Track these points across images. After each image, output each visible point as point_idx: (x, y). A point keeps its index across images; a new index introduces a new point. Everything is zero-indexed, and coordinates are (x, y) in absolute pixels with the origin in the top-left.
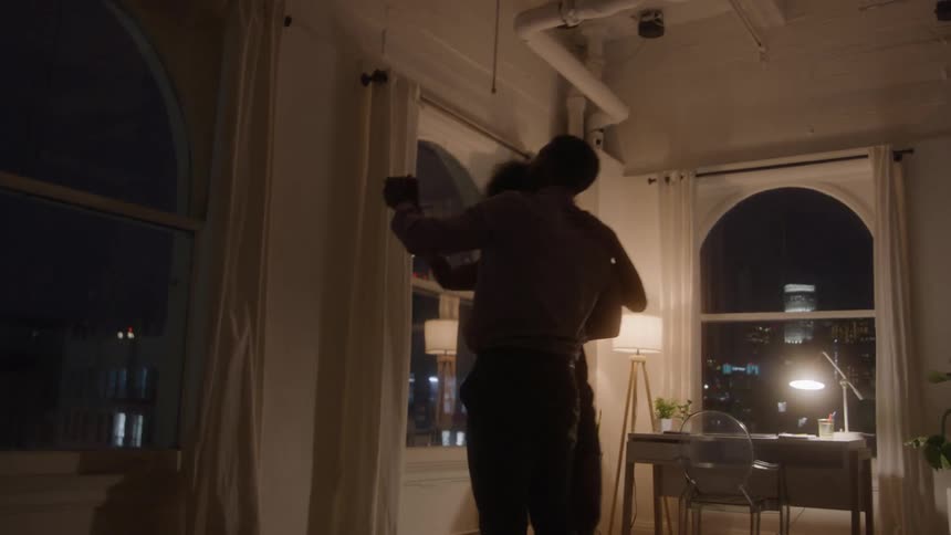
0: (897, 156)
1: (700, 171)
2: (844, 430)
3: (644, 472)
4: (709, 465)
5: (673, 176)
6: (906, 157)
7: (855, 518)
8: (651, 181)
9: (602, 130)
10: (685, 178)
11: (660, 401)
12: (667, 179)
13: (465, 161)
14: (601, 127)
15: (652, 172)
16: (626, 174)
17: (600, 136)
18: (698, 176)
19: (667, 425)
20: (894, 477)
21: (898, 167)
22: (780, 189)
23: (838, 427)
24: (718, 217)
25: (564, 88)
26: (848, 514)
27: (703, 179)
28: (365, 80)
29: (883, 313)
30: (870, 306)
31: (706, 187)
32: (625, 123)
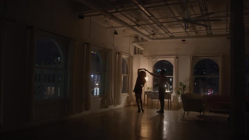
1: (153, 57)
3: (146, 95)
4: (154, 95)
5: (150, 58)
7: (169, 100)
11: (148, 87)
13: (125, 58)
14: (140, 50)
15: (147, 57)
16: (143, 57)
17: (140, 52)
19: (149, 90)
20: (174, 96)
21: (177, 59)
23: (168, 90)
24: (155, 63)
25: (135, 47)
26: (168, 100)
28: (117, 53)
29: (174, 76)
30: (173, 75)
31: (153, 59)
32: (143, 50)
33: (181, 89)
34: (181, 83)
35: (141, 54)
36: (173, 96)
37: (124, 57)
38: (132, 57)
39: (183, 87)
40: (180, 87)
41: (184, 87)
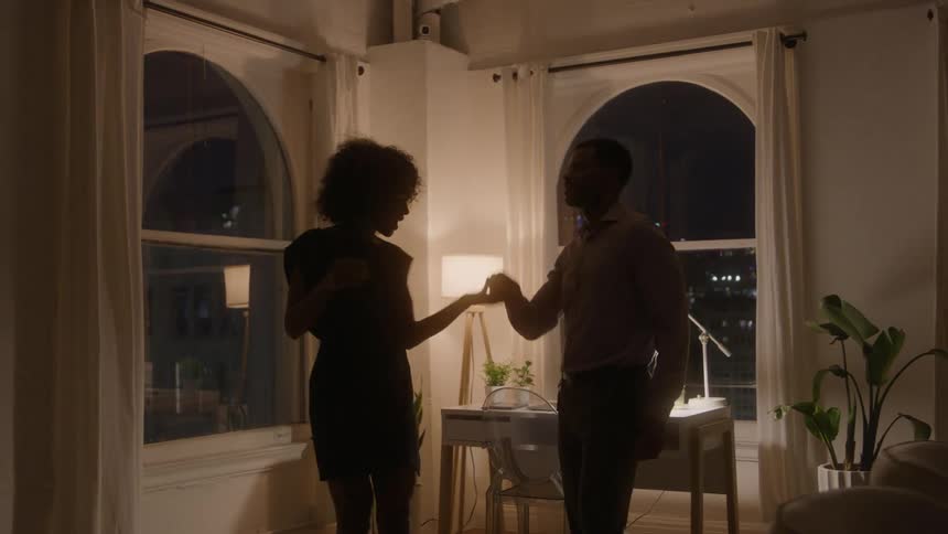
0: (788, 42)
1: (556, 64)
2: (703, 396)
4: (531, 448)
5: (522, 72)
6: (800, 41)
8: (496, 78)
9: (438, 12)
10: (535, 75)
12: (515, 75)
14: (436, 6)
16: (471, 68)
17: (436, 18)
18: (552, 70)
20: (776, 448)
21: (789, 54)
22: (654, 84)
27: (558, 75)
29: (764, 244)
30: (749, 232)
31: (561, 82)
33: (841, 372)
34: (833, 302)
35: (449, 38)
36: (762, 450)
37: (229, 53)
38: (322, 59)
39: (867, 349)
40: (832, 352)
41: (880, 352)
